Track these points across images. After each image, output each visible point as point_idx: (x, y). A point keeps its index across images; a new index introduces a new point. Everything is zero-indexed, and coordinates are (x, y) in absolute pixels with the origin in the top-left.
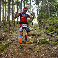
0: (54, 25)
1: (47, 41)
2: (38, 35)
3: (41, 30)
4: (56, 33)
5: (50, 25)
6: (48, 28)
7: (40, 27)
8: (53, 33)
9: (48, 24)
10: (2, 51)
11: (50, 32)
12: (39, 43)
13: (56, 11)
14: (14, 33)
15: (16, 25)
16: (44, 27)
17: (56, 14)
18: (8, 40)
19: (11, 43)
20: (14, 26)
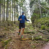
0: (45, 24)
1: (41, 38)
3: (35, 28)
4: (47, 31)
5: (42, 24)
6: (40, 27)
7: (34, 26)
8: (45, 31)
10: (2, 47)
11: (42, 30)
12: (33, 40)
14: (12, 31)
15: (13, 24)
16: (37, 26)
17: (46, 15)
18: (7, 38)
19: (10, 40)
20: (12, 25)
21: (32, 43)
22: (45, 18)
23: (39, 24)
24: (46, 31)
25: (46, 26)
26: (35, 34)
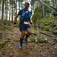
0: (49, 25)
2: (34, 34)
3: (36, 30)
5: (45, 25)
6: (43, 28)
7: (35, 27)
8: (49, 33)
9: (43, 24)
11: (46, 32)
13: (50, 13)
16: (39, 27)
17: (50, 15)
19: (8, 41)
21: (36, 46)
22: (49, 18)
23: (42, 25)
24: (51, 33)
25: (50, 27)
26: (37, 35)
